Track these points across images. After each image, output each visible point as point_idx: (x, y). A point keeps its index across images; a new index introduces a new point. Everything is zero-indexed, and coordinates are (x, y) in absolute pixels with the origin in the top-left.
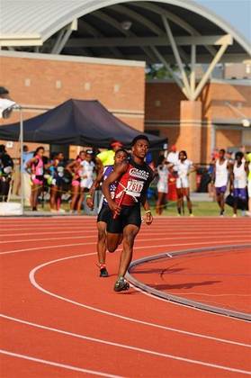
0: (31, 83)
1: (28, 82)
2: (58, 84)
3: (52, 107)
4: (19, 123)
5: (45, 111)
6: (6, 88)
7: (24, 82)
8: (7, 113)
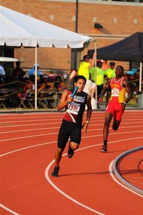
0: (118, 21)
1: (115, 20)
2: (135, 21)
3: (128, 36)
4: (94, 50)
5: (123, 39)
6: (101, 24)
7: (113, 20)
8: (86, 44)
